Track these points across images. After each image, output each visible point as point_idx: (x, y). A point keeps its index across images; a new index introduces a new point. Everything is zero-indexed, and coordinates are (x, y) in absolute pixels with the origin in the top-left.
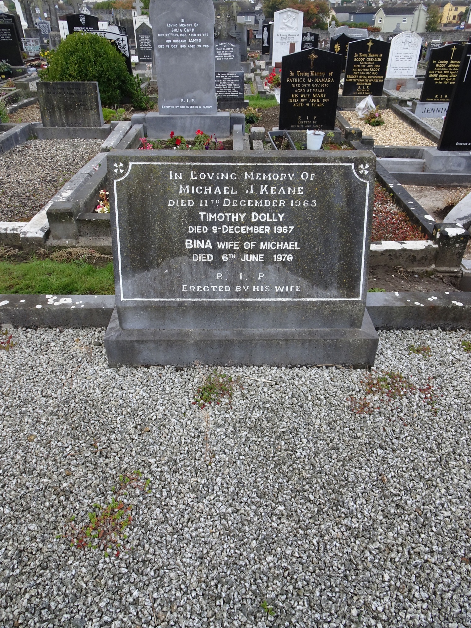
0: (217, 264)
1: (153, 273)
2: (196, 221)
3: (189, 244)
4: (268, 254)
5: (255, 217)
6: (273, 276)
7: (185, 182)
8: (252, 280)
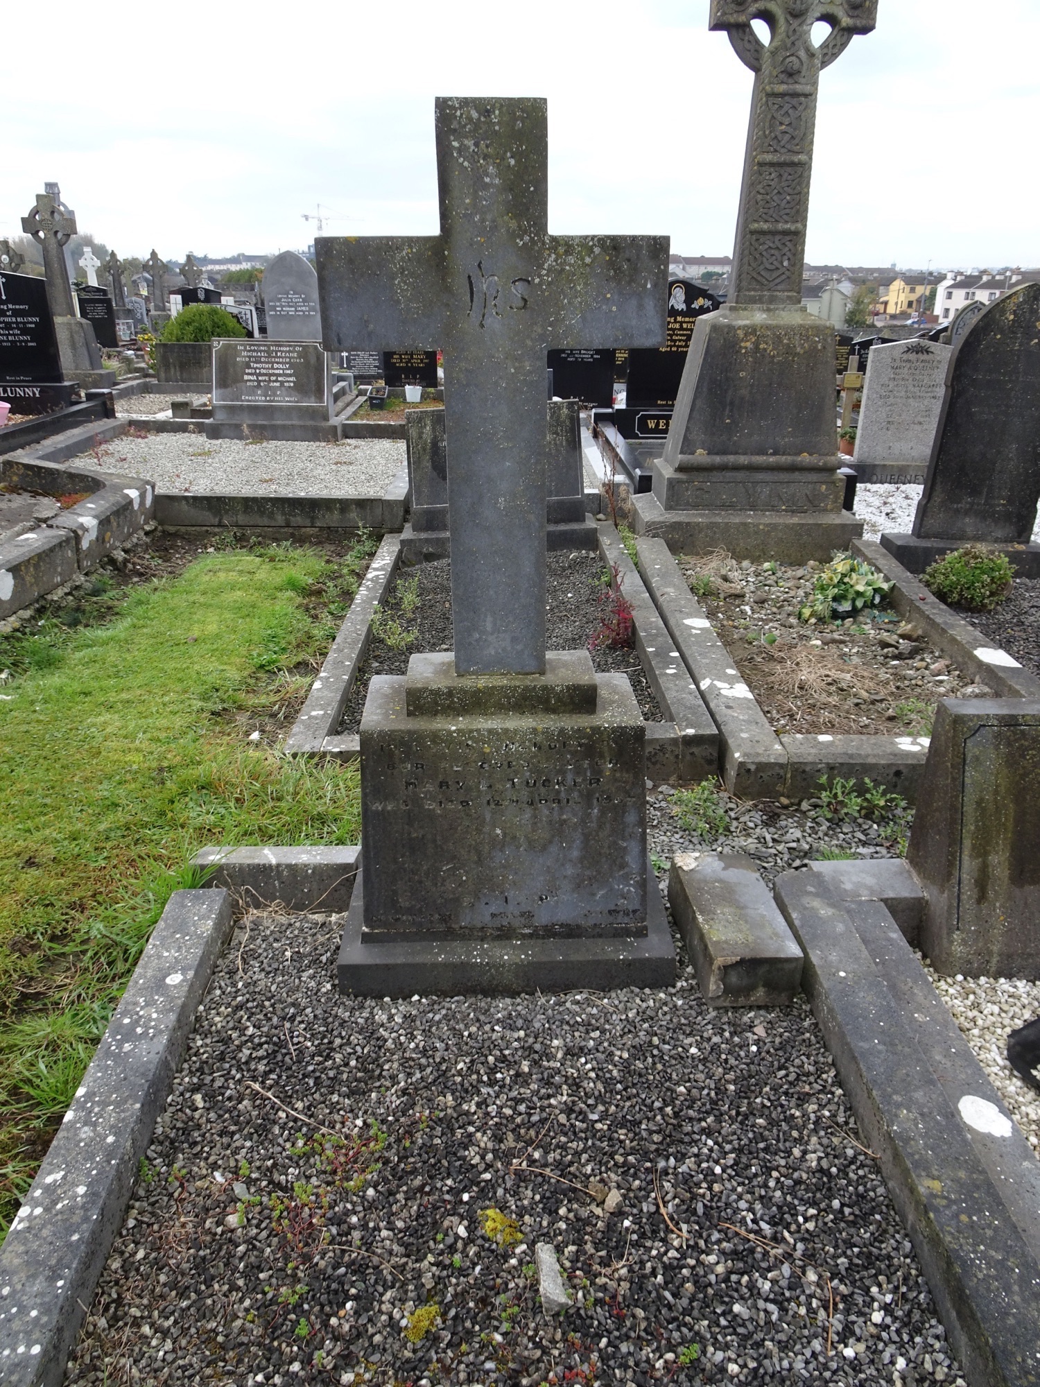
0: (259, 386)
1: (229, 389)
2: (249, 367)
3: (246, 377)
4: (282, 383)
5: (276, 366)
6: (285, 393)
7: (245, 350)
8: (275, 395)
